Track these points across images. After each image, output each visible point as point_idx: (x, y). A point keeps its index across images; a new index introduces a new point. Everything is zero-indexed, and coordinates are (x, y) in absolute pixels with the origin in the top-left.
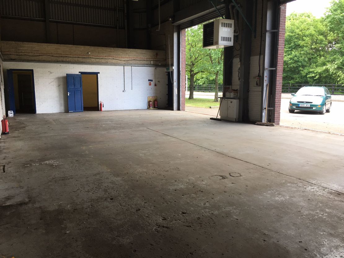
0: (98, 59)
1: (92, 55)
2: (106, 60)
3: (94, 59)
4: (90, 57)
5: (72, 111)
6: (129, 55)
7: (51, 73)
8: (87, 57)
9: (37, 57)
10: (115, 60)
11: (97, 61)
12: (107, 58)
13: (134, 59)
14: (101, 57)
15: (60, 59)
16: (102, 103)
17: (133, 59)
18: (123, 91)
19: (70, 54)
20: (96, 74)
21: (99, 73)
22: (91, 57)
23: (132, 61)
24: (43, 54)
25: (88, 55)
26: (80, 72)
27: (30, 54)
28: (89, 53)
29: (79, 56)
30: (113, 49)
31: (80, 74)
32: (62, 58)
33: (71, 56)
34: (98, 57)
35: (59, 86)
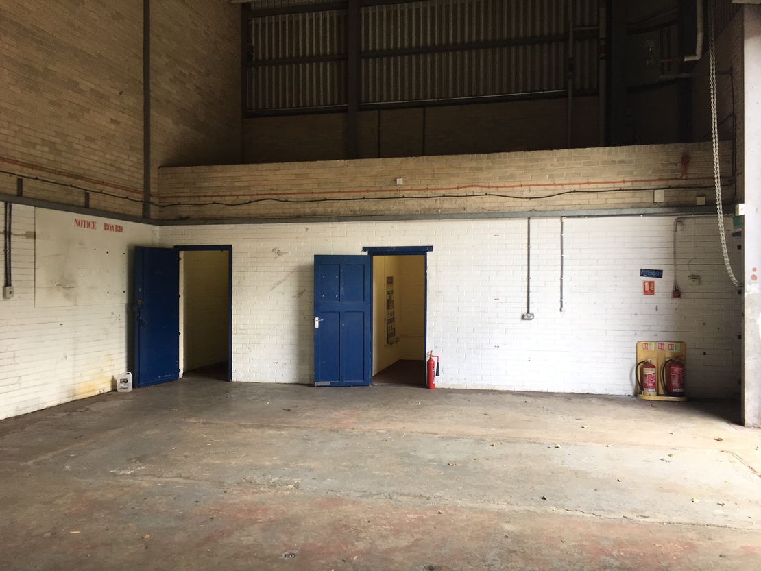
0: (428, 201)
1: (409, 187)
2: (460, 201)
3: (414, 202)
4: (401, 194)
5: (329, 383)
6: (551, 176)
7: (279, 254)
8: (392, 194)
9: (245, 207)
10: (495, 199)
11: (427, 206)
12: (462, 192)
13: (576, 187)
14: (442, 192)
15: (308, 209)
16: (435, 359)
17: (567, 188)
18: (523, 317)
19: (337, 190)
20: (422, 251)
21: (431, 248)
22: (406, 193)
23: (565, 197)
24: (260, 197)
25: (394, 188)
26: (365, 249)
27: (228, 200)
28: (400, 181)
29: (366, 195)
30: (489, 158)
31: (366, 254)
32: (314, 205)
33: (342, 196)
34: (429, 194)
35: (300, 294)
